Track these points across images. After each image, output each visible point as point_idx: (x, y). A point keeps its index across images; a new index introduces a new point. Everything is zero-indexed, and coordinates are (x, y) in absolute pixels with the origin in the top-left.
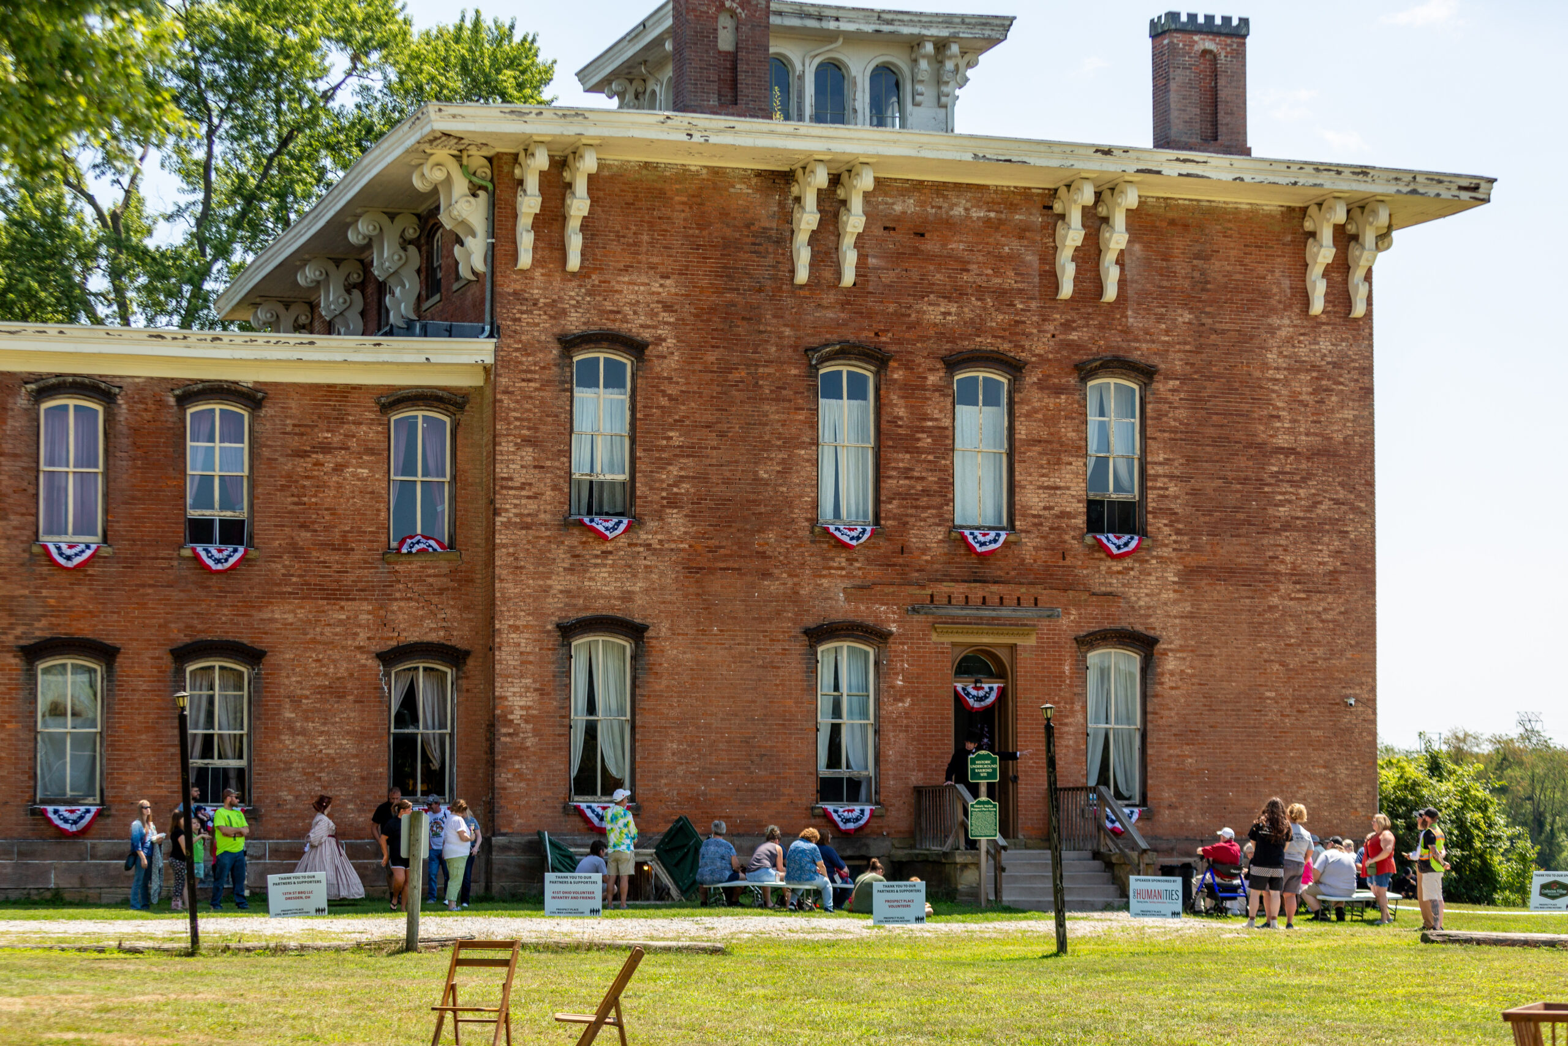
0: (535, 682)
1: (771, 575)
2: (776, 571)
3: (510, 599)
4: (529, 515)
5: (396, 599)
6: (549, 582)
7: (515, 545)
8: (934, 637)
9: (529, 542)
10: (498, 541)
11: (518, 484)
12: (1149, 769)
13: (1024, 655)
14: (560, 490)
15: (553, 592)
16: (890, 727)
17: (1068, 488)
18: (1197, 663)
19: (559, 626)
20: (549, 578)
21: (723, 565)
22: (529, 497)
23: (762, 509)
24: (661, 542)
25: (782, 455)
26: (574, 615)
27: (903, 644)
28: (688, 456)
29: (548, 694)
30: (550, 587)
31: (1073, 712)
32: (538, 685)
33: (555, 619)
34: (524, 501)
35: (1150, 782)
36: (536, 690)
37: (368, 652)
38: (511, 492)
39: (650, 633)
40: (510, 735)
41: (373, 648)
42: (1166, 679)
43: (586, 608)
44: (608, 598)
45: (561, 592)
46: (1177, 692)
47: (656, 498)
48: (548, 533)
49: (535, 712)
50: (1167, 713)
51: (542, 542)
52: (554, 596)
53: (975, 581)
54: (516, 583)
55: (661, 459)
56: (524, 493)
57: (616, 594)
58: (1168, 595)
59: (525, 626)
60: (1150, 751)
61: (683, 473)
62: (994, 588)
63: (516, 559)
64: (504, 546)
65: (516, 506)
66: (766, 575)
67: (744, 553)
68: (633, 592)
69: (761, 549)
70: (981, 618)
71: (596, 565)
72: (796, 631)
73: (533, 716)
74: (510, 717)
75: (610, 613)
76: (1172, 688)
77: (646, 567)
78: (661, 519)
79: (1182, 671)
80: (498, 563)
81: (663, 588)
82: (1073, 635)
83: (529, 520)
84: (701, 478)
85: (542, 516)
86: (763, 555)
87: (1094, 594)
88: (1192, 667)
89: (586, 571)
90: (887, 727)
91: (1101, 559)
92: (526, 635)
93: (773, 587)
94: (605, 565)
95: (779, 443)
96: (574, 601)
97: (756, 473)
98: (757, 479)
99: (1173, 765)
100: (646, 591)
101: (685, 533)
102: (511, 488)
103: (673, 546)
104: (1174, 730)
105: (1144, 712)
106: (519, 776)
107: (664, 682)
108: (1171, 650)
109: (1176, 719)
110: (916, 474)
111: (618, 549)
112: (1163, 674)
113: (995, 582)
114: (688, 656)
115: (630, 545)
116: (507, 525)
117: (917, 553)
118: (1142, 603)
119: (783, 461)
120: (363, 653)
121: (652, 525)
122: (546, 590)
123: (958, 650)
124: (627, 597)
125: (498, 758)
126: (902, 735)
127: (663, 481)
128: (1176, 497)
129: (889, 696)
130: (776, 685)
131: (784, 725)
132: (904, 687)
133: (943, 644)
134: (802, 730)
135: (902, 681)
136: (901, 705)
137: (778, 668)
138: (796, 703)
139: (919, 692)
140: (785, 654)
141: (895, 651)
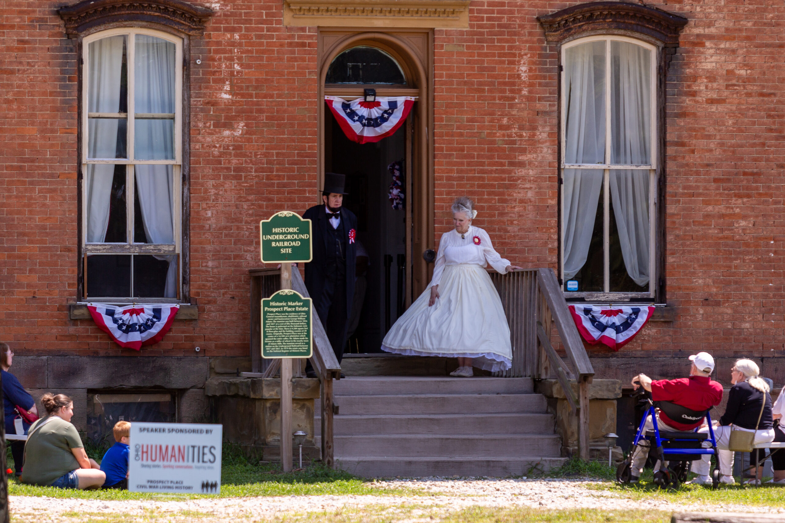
8: (287, 19)
12: (670, 238)
13: (447, 48)
16: (208, 171)
18: (756, 59)
27: (233, 30)
31: (533, 142)
35: (670, 260)
42: (701, 86)
46: (721, 108)
50: (702, 143)
60: (671, 209)
72: (43, 11)
76: (711, 101)
79: (730, 73)
82: (536, 12)
88: (746, 65)
90: (204, 170)
99: (713, 232)
104: (715, 172)
105: (663, 143)
108: (711, 37)
109: (718, 153)
112: (695, 78)
123: (331, 40)
126: (230, 185)
129: (207, 118)
130: (7, 101)
131: (20, 168)
132: (233, 103)
133: (303, 29)
134: (52, 176)
135: (230, 93)
136: (227, 133)
137: (12, 72)
138: (42, 131)
139: (260, 111)
140: (24, 50)
141: (218, 43)
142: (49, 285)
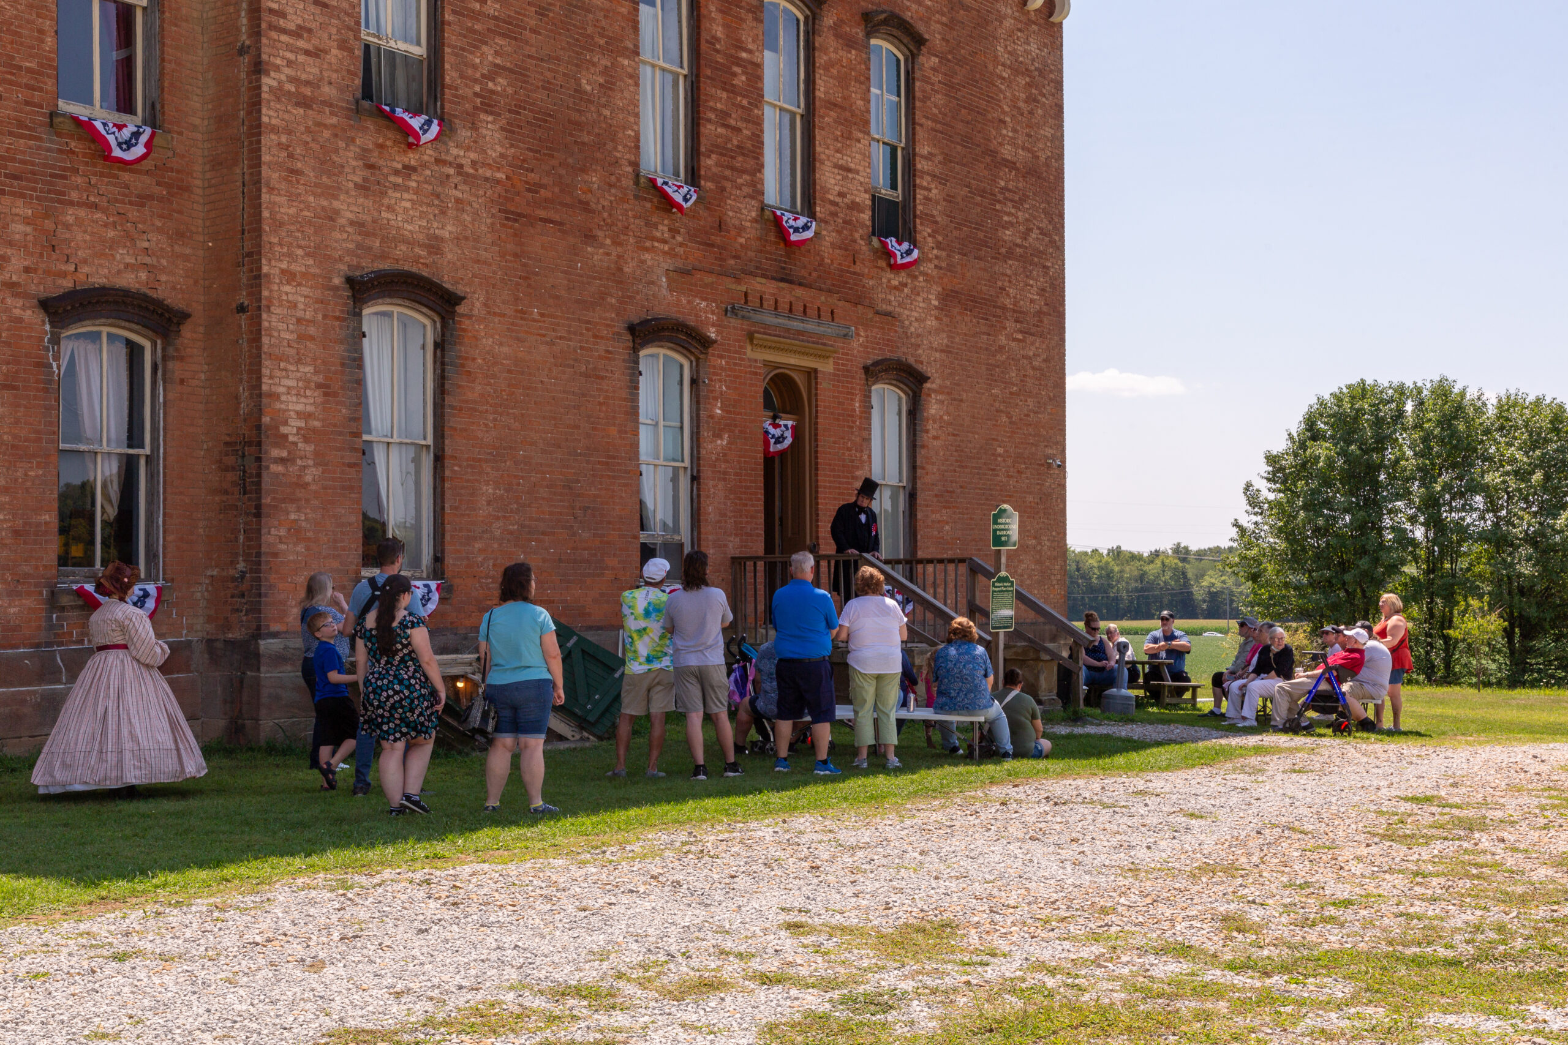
0: (317, 372)
1: (594, 238)
2: (600, 234)
3: (281, 224)
4: (308, 83)
5: (72, 203)
6: (336, 204)
7: (289, 132)
8: (749, 351)
9: (308, 130)
10: (265, 119)
11: (292, 26)
13: (822, 385)
14: (350, 50)
15: (342, 221)
16: (709, 474)
17: (857, 172)
18: (951, 409)
19: (350, 281)
20: (336, 197)
21: (543, 214)
22: (307, 53)
23: (586, 138)
24: (474, 163)
25: (605, 62)
26: (370, 265)
27: (722, 356)
28: (504, 35)
29: (335, 394)
30: (337, 212)
31: (861, 462)
32: (320, 379)
33: (344, 268)
34: (301, 58)
36: (319, 386)
37: (26, 296)
38: (284, 38)
39: (461, 309)
40: (282, 461)
41: (33, 289)
42: (929, 426)
43: (384, 256)
44: (411, 243)
45: (352, 223)
46: (938, 443)
47: (468, 92)
48: (334, 120)
49: (317, 424)
51: (326, 134)
52: (342, 229)
53: (782, 280)
54: (292, 197)
55: (472, 31)
56: (301, 43)
57: (421, 237)
58: (931, 323)
59: (304, 275)
61: (498, 61)
62: (799, 292)
63: (291, 156)
64: (274, 129)
65: (290, 64)
66: (589, 237)
67: (568, 200)
68: (441, 239)
69: (583, 197)
70: (788, 330)
71: (396, 187)
72: (620, 327)
73: (314, 430)
74: (284, 430)
75: (414, 270)
76: (934, 438)
77: (458, 201)
78: (474, 128)
79: (941, 417)
80: (265, 158)
81: (477, 240)
82: (862, 362)
83: (308, 91)
84: (518, 73)
85: (326, 89)
86: (585, 206)
87: (877, 313)
88: (949, 414)
89: (384, 194)
90: (706, 473)
91: (882, 269)
92: (305, 290)
93: (596, 256)
94: (407, 189)
95: (602, 42)
96: (369, 242)
97: (578, 81)
98: (579, 91)
99: (935, 533)
100: (458, 239)
101: (502, 156)
102: (284, 31)
103: (488, 173)
104: (936, 490)
105: (913, 467)
106: (296, 532)
107: (478, 388)
108: (934, 391)
109: (937, 475)
110: (732, 122)
111: (424, 165)
112: (928, 420)
113: (800, 284)
114: (505, 349)
115: (438, 161)
116: (278, 93)
117: (733, 232)
118: (912, 329)
119: (606, 71)
120: (16, 295)
121: (464, 134)
122: (332, 216)
123: (767, 371)
124: (434, 245)
125: (266, 500)
126: (721, 485)
127: (475, 67)
128: (937, 203)
129: (709, 429)
130: (600, 404)
131: (607, 463)
132: (723, 417)
133: (756, 361)
134: (626, 472)
135: (720, 409)
136: (719, 442)
137: (602, 378)
138: (619, 432)
139: (736, 425)
140: (609, 359)
141: (714, 367)
142: (624, 569)
